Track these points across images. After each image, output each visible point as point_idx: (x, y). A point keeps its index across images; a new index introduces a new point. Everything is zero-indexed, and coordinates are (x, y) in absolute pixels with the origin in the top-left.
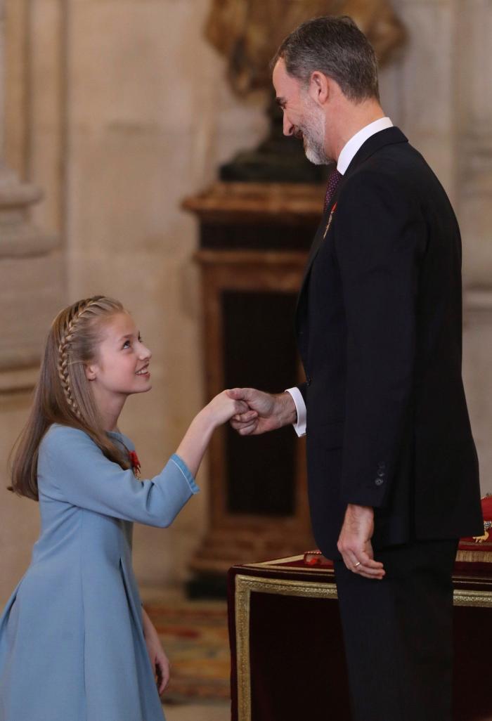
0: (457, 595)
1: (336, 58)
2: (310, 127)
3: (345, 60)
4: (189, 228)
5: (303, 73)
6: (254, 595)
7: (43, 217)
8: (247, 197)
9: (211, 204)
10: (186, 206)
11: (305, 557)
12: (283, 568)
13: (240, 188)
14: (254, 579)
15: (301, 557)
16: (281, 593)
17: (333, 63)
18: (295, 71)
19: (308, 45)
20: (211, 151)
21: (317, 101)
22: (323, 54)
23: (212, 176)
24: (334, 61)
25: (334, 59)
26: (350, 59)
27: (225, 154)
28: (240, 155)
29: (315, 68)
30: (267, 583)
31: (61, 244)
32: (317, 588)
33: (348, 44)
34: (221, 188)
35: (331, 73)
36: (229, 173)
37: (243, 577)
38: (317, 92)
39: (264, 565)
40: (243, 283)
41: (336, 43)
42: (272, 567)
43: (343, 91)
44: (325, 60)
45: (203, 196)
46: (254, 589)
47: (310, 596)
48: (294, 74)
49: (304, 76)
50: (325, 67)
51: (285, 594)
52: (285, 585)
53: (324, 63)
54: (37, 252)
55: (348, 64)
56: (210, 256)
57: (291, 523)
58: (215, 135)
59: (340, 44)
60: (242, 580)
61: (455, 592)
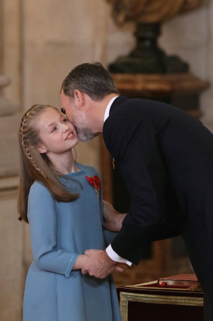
1: (87, 82)
2: (77, 122)
3: (92, 83)
5: (71, 92)
6: (130, 303)
8: (123, 82)
11: (158, 282)
12: (146, 288)
14: (130, 294)
15: (156, 282)
16: (145, 302)
17: (85, 85)
18: (67, 92)
19: (73, 77)
21: (78, 106)
22: (80, 81)
24: (86, 84)
25: (85, 83)
26: (94, 82)
29: (76, 88)
30: (137, 296)
32: (166, 299)
33: (94, 75)
35: (84, 91)
37: (124, 293)
38: (78, 102)
39: (136, 286)
41: (87, 75)
42: (140, 287)
43: (92, 99)
44: (81, 84)
46: (130, 300)
47: (162, 303)
48: (67, 94)
49: (71, 94)
50: (81, 88)
51: (147, 302)
52: (147, 297)
53: (80, 85)
55: (93, 85)
57: (150, 263)
59: (89, 75)
60: (123, 295)
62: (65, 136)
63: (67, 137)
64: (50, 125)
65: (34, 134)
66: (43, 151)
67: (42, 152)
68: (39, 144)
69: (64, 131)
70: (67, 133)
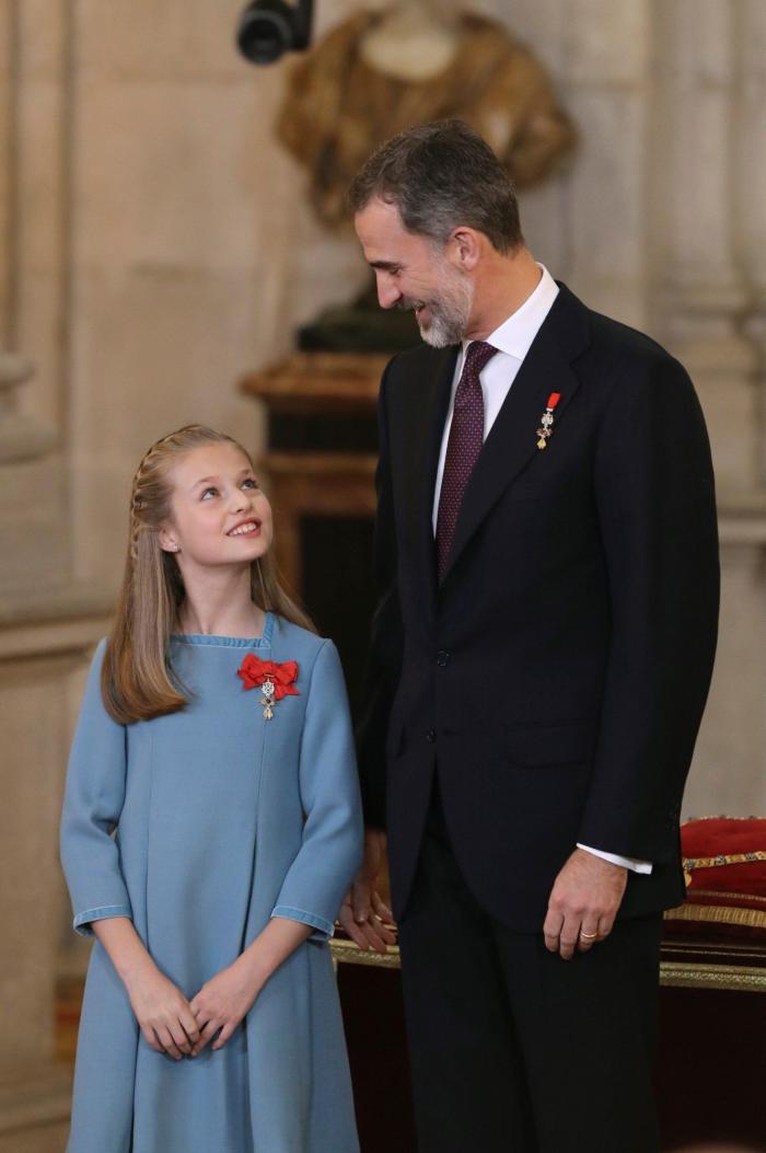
0: (665, 970)
1: (483, 200)
4: (251, 421)
5: (437, 228)
6: (343, 968)
7: (34, 403)
8: (338, 375)
9: (285, 385)
10: (248, 388)
13: (327, 362)
17: (480, 208)
18: (421, 227)
20: (285, 305)
21: (459, 265)
23: (288, 343)
24: (481, 205)
25: (480, 202)
27: (306, 311)
28: (327, 314)
31: (61, 443)
34: (299, 362)
36: (312, 339)
40: (333, 502)
43: (494, 246)
44: (469, 206)
45: (274, 372)
46: (343, 959)
48: (420, 231)
49: (438, 233)
53: (468, 211)
54: (25, 456)
56: (282, 462)
58: (291, 282)
61: (663, 966)
62: (232, 521)
63: (231, 531)
64: (205, 480)
65: (161, 492)
66: (171, 546)
67: (166, 549)
68: (165, 524)
69: (235, 509)
70: (239, 518)
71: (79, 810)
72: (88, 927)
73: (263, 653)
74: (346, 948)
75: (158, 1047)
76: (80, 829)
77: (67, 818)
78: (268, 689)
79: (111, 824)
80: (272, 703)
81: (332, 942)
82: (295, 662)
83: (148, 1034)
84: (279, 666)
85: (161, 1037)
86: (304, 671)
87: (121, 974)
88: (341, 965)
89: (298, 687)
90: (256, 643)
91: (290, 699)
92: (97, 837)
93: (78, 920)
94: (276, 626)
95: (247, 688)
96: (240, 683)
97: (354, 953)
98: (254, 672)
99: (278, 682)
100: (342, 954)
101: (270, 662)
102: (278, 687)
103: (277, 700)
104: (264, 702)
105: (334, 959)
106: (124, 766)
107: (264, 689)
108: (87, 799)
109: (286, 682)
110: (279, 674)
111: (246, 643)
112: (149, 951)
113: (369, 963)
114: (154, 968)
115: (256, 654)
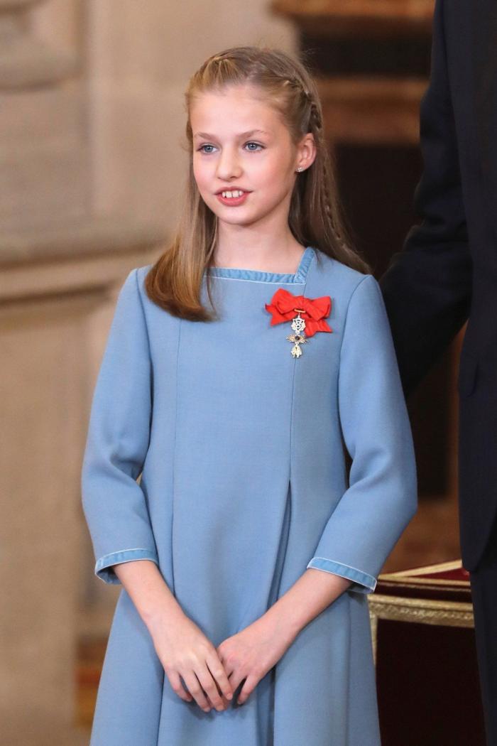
7: (50, 26)
14: (383, 599)
15: (456, 565)
30: (404, 606)
31: (79, 69)
40: (368, 130)
46: (384, 615)
54: (41, 83)
71: (100, 450)
72: (110, 571)
73: (296, 289)
74: (387, 605)
75: (183, 695)
76: (102, 470)
77: (88, 459)
78: (298, 325)
79: (135, 467)
80: (302, 340)
81: (371, 598)
82: (329, 298)
83: (173, 680)
84: (311, 302)
85: (187, 683)
86: (339, 308)
87: (145, 619)
88: (381, 623)
89: (332, 323)
90: (290, 279)
91: (321, 336)
92: (118, 478)
93: (100, 564)
94: (314, 260)
95: (274, 323)
96: (268, 318)
97: (395, 609)
98: (284, 307)
99: (308, 318)
100: (382, 610)
101: (302, 298)
102: (310, 324)
103: (307, 337)
104: (292, 339)
105: (373, 616)
106: (150, 405)
107: (294, 326)
108: (109, 439)
109: (318, 318)
110: (311, 309)
111: (279, 278)
112: (175, 595)
113: (410, 620)
114: (180, 611)
115: (289, 290)
